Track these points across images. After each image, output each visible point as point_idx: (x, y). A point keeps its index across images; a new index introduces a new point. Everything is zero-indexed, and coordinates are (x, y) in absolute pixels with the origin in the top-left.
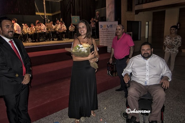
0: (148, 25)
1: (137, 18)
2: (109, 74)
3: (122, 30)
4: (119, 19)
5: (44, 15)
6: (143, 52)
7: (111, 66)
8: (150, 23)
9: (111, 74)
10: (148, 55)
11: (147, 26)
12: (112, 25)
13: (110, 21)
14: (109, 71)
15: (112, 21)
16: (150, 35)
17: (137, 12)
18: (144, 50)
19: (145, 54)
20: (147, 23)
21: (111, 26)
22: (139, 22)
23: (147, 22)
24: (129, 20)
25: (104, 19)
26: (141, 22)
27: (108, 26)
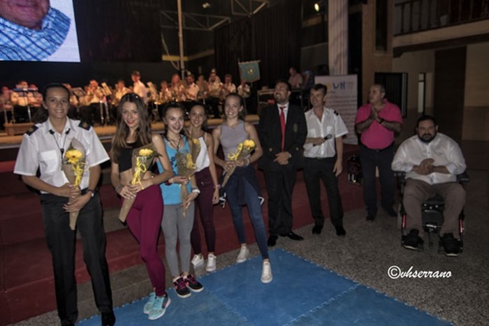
0: (424, 81)
1: (396, 66)
2: (351, 180)
3: (381, 94)
4: (356, 70)
5: (180, 62)
6: (422, 132)
7: (356, 165)
8: (430, 77)
9: (357, 181)
10: (430, 136)
11: (421, 85)
12: (344, 82)
13: (338, 74)
14: (351, 176)
15: (342, 73)
16: (429, 104)
17: (398, 52)
18: (424, 128)
19: (425, 134)
20: (421, 77)
21: (343, 85)
22: (403, 75)
23: (421, 73)
24: (378, 71)
25: (324, 70)
26: (407, 74)
27: (336, 85)
